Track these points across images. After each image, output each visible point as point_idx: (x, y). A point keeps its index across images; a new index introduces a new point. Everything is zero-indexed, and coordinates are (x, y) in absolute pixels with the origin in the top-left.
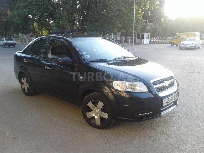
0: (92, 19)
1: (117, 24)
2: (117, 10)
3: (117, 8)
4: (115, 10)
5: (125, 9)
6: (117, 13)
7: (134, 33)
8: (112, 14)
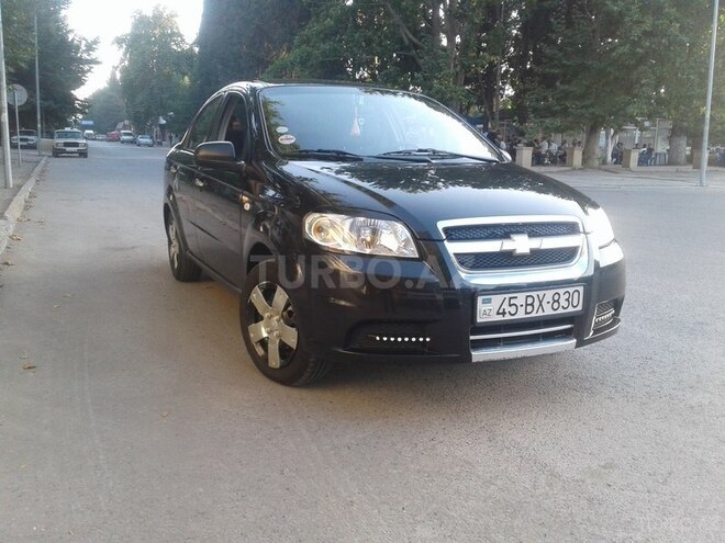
0: (552, 71)
1: (642, 85)
2: (646, 33)
3: (647, 27)
4: (636, 33)
5: (682, 29)
6: (648, 44)
7: (708, 121)
8: (626, 49)
